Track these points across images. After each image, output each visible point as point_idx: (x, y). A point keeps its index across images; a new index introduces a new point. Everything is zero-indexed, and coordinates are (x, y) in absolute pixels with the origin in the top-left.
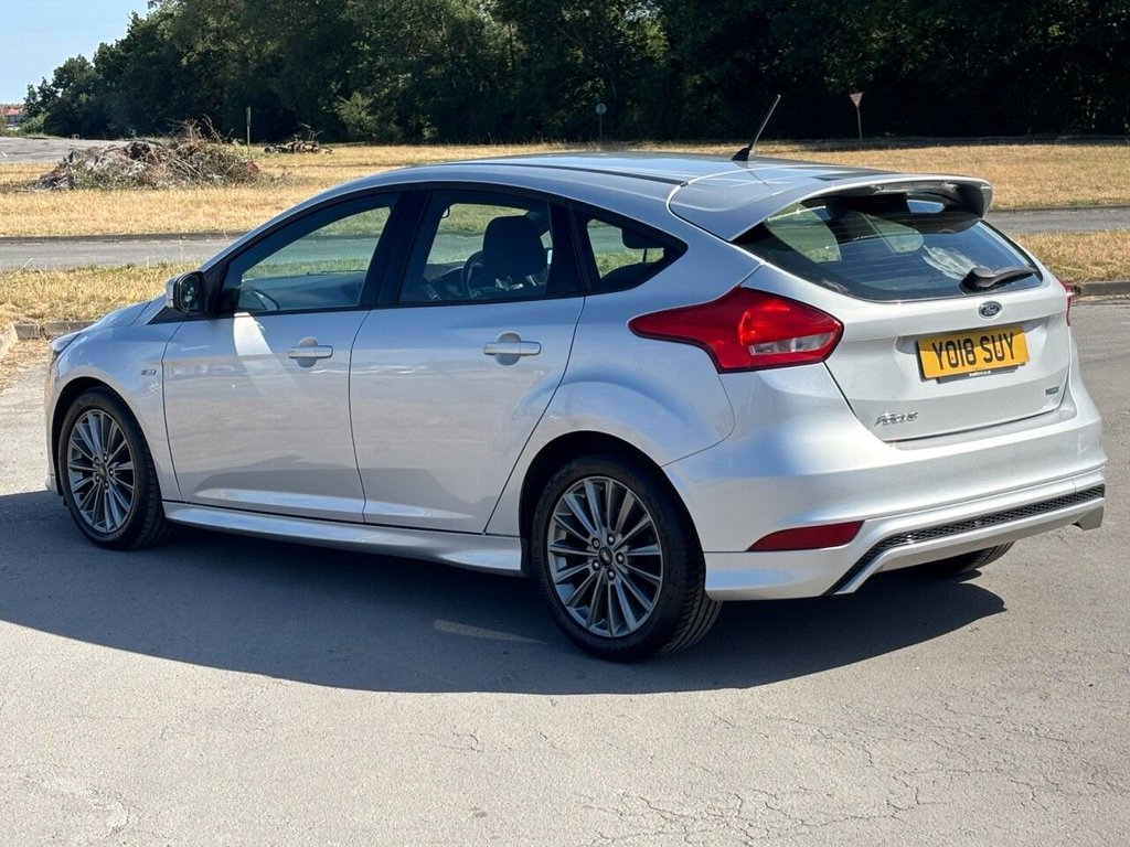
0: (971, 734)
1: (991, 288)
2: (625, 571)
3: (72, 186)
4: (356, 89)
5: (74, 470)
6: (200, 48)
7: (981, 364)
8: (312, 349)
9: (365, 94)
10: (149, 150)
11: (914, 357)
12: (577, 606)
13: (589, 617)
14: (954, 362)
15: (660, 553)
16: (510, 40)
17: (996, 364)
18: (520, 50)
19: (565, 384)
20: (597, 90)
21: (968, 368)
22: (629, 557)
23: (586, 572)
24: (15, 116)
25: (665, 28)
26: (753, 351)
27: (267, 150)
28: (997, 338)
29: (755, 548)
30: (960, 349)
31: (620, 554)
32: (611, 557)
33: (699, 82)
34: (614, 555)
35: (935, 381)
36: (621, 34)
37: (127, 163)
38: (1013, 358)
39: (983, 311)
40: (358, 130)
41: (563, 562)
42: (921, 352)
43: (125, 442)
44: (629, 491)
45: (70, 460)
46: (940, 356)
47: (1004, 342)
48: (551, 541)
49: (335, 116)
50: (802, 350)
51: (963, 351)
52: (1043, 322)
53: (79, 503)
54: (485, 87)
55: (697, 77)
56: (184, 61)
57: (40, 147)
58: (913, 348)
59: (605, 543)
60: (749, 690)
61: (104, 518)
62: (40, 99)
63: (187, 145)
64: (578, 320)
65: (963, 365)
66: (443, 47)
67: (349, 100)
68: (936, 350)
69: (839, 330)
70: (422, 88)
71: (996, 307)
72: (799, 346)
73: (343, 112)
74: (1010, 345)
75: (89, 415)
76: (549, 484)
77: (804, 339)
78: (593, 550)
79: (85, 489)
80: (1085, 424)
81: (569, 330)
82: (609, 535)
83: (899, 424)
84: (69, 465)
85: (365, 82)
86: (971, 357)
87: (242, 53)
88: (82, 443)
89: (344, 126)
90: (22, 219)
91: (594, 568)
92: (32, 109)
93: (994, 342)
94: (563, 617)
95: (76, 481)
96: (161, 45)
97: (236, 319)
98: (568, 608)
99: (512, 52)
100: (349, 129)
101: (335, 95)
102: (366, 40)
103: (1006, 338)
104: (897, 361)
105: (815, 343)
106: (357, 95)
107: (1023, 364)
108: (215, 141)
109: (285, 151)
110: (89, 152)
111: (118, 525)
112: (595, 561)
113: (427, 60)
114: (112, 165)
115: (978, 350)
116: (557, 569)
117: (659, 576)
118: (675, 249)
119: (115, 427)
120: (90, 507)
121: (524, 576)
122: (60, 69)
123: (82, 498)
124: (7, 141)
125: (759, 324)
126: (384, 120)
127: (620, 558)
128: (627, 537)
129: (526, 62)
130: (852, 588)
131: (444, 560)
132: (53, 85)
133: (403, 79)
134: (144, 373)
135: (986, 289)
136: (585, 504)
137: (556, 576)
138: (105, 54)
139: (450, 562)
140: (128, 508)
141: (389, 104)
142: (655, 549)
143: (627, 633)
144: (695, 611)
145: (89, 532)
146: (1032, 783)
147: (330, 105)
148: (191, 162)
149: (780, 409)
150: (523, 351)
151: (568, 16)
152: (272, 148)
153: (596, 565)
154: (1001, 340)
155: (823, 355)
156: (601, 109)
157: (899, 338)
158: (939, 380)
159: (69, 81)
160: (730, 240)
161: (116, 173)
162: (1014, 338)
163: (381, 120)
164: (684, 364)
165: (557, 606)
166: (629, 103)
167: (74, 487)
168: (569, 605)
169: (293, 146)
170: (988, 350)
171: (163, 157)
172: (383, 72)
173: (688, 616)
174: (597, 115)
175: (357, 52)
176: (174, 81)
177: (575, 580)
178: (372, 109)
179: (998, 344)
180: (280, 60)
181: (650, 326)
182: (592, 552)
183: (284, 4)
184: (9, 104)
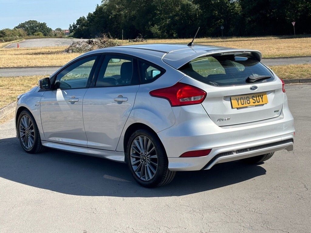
0: (235, 211)
1: (254, 82)
2: (149, 162)
3: (73, 52)
4: (155, 24)
5: (21, 132)
6: (114, 13)
7: (252, 104)
8: (73, 99)
9: (158, 25)
10: (93, 42)
11: (230, 102)
12: (137, 172)
13: (140, 175)
14: (243, 103)
15: (157, 157)
16: (197, 9)
17: (257, 104)
18: (200, 12)
19: (134, 109)
20: (221, 23)
21: (247, 105)
22: (150, 158)
23: (140, 162)
24: (67, 33)
25: (240, 4)
26: (181, 100)
27: (130, 41)
28: (257, 96)
29: (182, 156)
30: (245, 100)
31: (148, 157)
32: (145, 158)
33: (250, 20)
34: (146, 157)
35: (236, 109)
36: (228, 6)
37: (87, 46)
38: (262, 102)
39: (251, 89)
40: (156, 35)
41: (135, 159)
42: (232, 101)
43: (32, 124)
44: (149, 140)
45: (20, 129)
46: (238, 102)
47: (260, 97)
48: (131, 154)
49: (150, 31)
50: (195, 100)
51: (246, 100)
52: (273, 91)
53: (22, 141)
54: (190, 22)
55: (249, 18)
56: (110, 17)
57: (70, 41)
58: (229, 99)
59: (144, 154)
60: (180, 197)
61: (28, 145)
62: (73, 28)
63: (103, 40)
64: (137, 91)
65: (246, 104)
66: (179, 12)
67: (154, 27)
68: (237, 100)
69: (206, 94)
70: (173, 23)
71: (256, 88)
72: (194, 99)
73: (152, 30)
74: (262, 98)
75: (24, 116)
76: (130, 138)
77: (196, 97)
78: (141, 156)
79: (23, 137)
80: (287, 121)
81: (134, 94)
82: (145, 152)
83: (224, 121)
84: (20, 130)
85: (157, 22)
86: (248, 102)
87: (125, 14)
88: (22, 124)
89: (152, 34)
90: (55, 61)
91: (142, 161)
92: (71, 31)
93: (256, 97)
94: (134, 175)
95: (22, 134)
96: (104, 13)
97: (57, 91)
98: (135, 172)
99: (198, 13)
100: (154, 35)
101: (150, 26)
102: (158, 10)
103: (260, 96)
104: (224, 103)
105: (199, 98)
106: (156, 25)
107: (266, 104)
108: (111, 39)
109: (134, 41)
110: (77, 42)
111: (31, 147)
112: (142, 159)
113: (175, 15)
114: (83, 46)
115: (251, 100)
116: (133, 161)
117: (157, 164)
118: (163, 71)
119: (30, 120)
120: (25, 142)
121: (125, 163)
122: (78, 20)
123: (23, 139)
124: (62, 40)
125: (184, 93)
126: (163, 32)
127: (148, 159)
128: (150, 152)
129: (202, 15)
130: (209, 168)
131: (107, 158)
132: (76, 24)
133: (168, 21)
134: (36, 105)
135: (252, 82)
136: (139, 143)
137: (132, 163)
138: (90, 16)
139: (108, 159)
140: (33, 142)
141: (164, 28)
142: (155, 156)
143: (149, 180)
144: (167, 174)
145: (24, 148)
146: (245, 226)
147: (148, 28)
148: (104, 45)
149: (188, 117)
150: (123, 100)
151: (213, 2)
152: (131, 41)
153: (142, 160)
154: (259, 97)
155: (201, 102)
156: (222, 28)
157: (224, 97)
158: (237, 108)
159: (81, 23)
160: (177, 69)
161: (84, 48)
162: (263, 96)
163: (162, 32)
164: (162, 104)
165: (132, 172)
166: (231, 26)
167: (21, 136)
168: (136, 171)
169: (136, 40)
170: (254, 100)
171: (97, 44)
172: (163, 19)
173: (165, 175)
174: (221, 29)
175: (156, 14)
176: (107, 23)
177: (137, 164)
178: (160, 29)
179: (258, 98)
180: (136, 16)
181: (154, 93)
182: (141, 157)
183: (137, 1)
184: (66, 29)
